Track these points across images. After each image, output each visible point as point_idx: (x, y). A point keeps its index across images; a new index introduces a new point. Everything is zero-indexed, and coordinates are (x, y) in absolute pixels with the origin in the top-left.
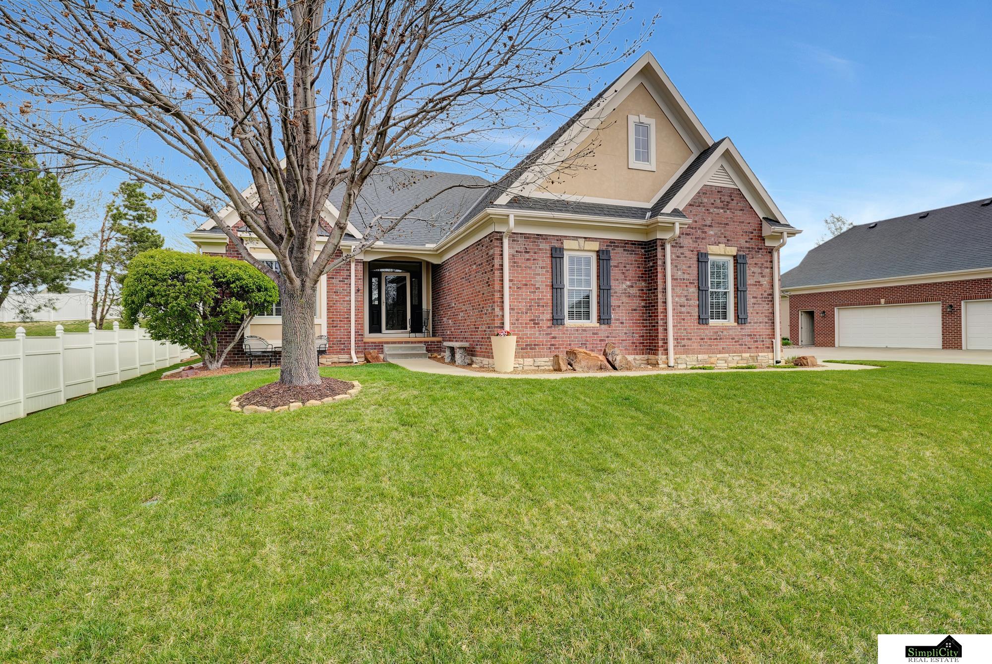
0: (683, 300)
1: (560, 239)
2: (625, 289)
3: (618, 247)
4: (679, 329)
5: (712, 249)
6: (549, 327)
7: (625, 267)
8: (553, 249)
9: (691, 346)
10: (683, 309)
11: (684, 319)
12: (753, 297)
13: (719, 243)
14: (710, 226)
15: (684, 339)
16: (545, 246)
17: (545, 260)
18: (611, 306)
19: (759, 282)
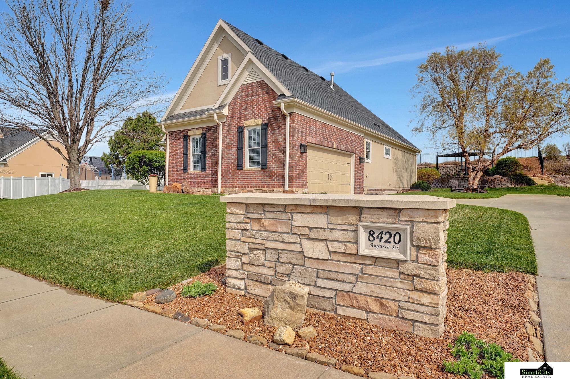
0: (229, 156)
1: (187, 131)
2: (213, 152)
3: (210, 130)
4: (227, 173)
5: (246, 123)
6: (182, 173)
7: (213, 140)
8: (185, 136)
9: (233, 183)
10: (229, 161)
11: (229, 167)
12: (273, 151)
13: (251, 118)
14: (245, 109)
15: (229, 179)
16: (182, 135)
17: (181, 142)
18: (206, 162)
19: (277, 140)
